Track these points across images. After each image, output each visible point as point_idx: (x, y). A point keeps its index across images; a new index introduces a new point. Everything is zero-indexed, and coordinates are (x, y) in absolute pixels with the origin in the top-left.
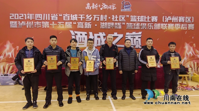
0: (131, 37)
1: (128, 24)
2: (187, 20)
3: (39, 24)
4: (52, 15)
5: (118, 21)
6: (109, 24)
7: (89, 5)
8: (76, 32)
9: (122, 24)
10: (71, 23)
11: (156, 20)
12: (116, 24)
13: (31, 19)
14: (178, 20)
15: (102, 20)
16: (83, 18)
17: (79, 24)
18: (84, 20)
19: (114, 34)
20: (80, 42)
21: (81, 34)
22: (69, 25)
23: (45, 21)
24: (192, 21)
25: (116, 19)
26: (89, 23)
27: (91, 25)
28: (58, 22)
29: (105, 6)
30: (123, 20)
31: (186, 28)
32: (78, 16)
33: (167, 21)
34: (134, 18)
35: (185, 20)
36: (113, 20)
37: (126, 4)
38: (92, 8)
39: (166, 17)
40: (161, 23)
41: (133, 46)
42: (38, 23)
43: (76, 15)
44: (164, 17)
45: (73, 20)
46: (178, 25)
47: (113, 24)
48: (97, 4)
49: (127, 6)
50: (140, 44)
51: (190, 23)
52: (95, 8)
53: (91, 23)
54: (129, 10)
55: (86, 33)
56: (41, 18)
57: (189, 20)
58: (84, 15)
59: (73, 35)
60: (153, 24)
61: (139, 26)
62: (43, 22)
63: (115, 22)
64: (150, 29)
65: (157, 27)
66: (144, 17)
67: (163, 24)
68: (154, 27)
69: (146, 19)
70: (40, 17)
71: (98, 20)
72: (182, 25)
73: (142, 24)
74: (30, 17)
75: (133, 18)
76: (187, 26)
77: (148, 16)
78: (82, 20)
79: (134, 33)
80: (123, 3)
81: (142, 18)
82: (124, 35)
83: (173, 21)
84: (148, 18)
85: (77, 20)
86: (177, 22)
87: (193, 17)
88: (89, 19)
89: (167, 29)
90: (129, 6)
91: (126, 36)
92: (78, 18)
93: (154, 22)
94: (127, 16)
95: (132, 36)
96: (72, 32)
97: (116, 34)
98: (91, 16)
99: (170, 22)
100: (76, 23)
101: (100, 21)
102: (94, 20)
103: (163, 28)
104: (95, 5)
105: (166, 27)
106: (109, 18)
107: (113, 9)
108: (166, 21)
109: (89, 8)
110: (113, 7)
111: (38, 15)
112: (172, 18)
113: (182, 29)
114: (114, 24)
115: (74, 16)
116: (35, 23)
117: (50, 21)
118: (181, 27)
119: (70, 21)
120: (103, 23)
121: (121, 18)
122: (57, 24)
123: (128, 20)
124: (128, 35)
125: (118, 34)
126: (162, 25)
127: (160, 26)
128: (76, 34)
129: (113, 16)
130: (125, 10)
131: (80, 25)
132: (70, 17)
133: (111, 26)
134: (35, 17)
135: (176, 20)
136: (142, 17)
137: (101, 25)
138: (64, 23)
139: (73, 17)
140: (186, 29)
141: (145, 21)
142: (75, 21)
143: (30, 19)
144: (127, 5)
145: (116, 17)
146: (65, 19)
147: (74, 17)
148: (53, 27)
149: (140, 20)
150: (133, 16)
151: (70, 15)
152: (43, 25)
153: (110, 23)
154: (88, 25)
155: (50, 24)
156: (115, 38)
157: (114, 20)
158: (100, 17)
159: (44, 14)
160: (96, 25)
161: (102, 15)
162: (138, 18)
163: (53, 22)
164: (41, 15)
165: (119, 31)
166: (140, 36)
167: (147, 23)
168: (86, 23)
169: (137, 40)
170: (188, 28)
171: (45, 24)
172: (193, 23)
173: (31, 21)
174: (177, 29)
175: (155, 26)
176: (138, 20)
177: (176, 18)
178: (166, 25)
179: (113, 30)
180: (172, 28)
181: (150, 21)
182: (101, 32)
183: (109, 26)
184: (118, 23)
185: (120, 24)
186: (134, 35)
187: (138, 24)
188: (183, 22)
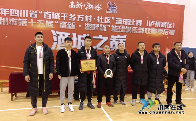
0: (116, 41)
1: (114, 26)
2: (169, 25)
3: (15, 21)
4: (31, 11)
5: (103, 22)
6: (94, 26)
7: (73, 4)
8: (58, 33)
9: (107, 26)
10: (53, 22)
11: (141, 24)
12: (101, 25)
13: (5, 15)
14: (161, 25)
15: (86, 21)
16: (66, 18)
17: (61, 24)
18: (67, 20)
19: (98, 36)
20: (62, 44)
21: (64, 35)
22: (50, 24)
23: (22, 17)
24: (173, 27)
25: (101, 20)
26: (72, 23)
27: (74, 25)
28: (38, 21)
29: (90, 6)
30: (108, 22)
31: (168, 33)
32: (61, 15)
33: (151, 26)
34: (120, 21)
35: (167, 26)
37: (111, 5)
38: (76, 7)
39: (150, 21)
40: (145, 28)
42: (13, 20)
43: (58, 14)
44: (148, 21)
45: (55, 19)
46: (160, 30)
47: (97, 25)
48: (81, 3)
49: (113, 8)
51: (171, 29)
52: (80, 7)
53: (74, 23)
54: (114, 12)
55: (69, 34)
56: (18, 14)
57: (170, 25)
58: (67, 14)
59: (54, 36)
60: (137, 28)
61: (124, 29)
62: (19, 19)
63: (100, 24)
64: (135, 32)
65: (141, 31)
66: (129, 21)
68: (138, 31)
69: (131, 23)
70: (16, 13)
71: (82, 20)
72: (164, 30)
73: (127, 27)
74: (3, 12)
76: (168, 31)
77: (133, 20)
78: (64, 19)
79: (119, 36)
80: (109, 4)
81: (127, 21)
82: (109, 38)
83: (156, 26)
84: (133, 21)
85: (59, 19)
87: (174, 23)
88: (73, 19)
89: (150, 33)
90: (114, 8)
91: (111, 39)
92: (60, 17)
93: (139, 26)
94: (112, 18)
95: (117, 39)
96: (53, 32)
97: (100, 37)
98: (75, 16)
99: (153, 26)
100: (58, 23)
101: (84, 22)
102: (78, 20)
103: (147, 32)
104: (79, 3)
105: (149, 31)
106: (94, 19)
107: (99, 9)
108: (149, 26)
109: (73, 7)
110: (98, 8)
111: (14, 10)
112: (155, 22)
113: (164, 34)
114: (99, 26)
115: (55, 14)
116: (9, 19)
117: (29, 19)
118: (163, 32)
119: (52, 19)
120: (88, 24)
121: (107, 20)
122: (37, 23)
123: (113, 22)
124: (112, 38)
125: (102, 36)
126: (146, 29)
127: (144, 31)
128: (58, 35)
129: (98, 17)
130: (111, 11)
131: (63, 25)
132: (52, 16)
133: (96, 27)
134: (10, 12)
135: (159, 25)
136: (127, 20)
137: (85, 26)
138: (44, 21)
139: (55, 16)
141: (130, 24)
142: (57, 20)
143: (3, 14)
144: (113, 7)
145: (102, 19)
146: (46, 17)
147: (57, 16)
148: (32, 26)
150: (118, 19)
151: (52, 13)
152: (20, 23)
153: (95, 24)
154: (72, 26)
155: (29, 22)
156: (100, 40)
157: (99, 21)
158: (84, 17)
159: (21, 10)
160: (80, 26)
161: (86, 15)
162: (124, 21)
163: (32, 20)
164: (18, 11)
165: (104, 34)
166: (125, 40)
167: (132, 26)
168: (70, 23)
170: (169, 34)
171: (22, 21)
172: (173, 29)
173: (5, 17)
174: (160, 34)
175: (139, 30)
176: (124, 23)
177: (159, 23)
178: (149, 29)
179: (98, 32)
180: (155, 33)
181: (135, 25)
182: (85, 34)
183: (94, 28)
184: (103, 25)
185: (106, 26)
186: (119, 38)
187: (123, 26)
188: (165, 27)
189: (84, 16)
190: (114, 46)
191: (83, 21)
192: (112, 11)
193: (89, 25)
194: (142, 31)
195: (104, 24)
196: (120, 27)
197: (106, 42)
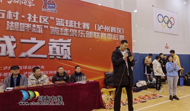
0: (57, 45)
1: (53, 28)
2: (118, 31)
5: (37, 22)
6: (22, 25)
9: (43, 27)
11: (88, 28)
12: (34, 26)
14: (110, 30)
15: (10, 18)
19: (30, 39)
24: (122, 32)
25: (35, 19)
30: (45, 22)
31: (118, 38)
33: (100, 30)
34: (61, 22)
35: (116, 31)
36: (29, 21)
37: (49, 2)
39: (98, 25)
40: (93, 32)
41: (60, 56)
44: (96, 25)
46: (110, 34)
47: (28, 26)
49: (51, 6)
50: (69, 54)
51: (120, 34)
54: (54, 10)
57: (120, 31)
60: (84, 31)
61: (68, 32)
64: (82, 36)
65: (89, 35)
66: (74, 23)
67: (96, 33)
68: (85, 35)
69: (77, 25)
72: (114, 35)
73: (71, 30)
75: (59, 21)
76: (118, 37)
77: (79, 22)
79: (61, 40)
81: (71, 23)
82: (47, 42)
83: (105, 31)
84: (79, 24)
86: (109, 31)
87: (123, 29)
89: (99, 38)
90: (53, 6)
91: (50, 44)
93: (86, 30)
94: (51, 18)
95: (59, 44)
97: (33, 40)
99: (103, 31)
101: (6, 19)
103: (96, 37)
105: (98, 35)
106: (23, 16)
107: (30, 5)
108: (98, 30)
110: (30, 3)
112: (104, 27)
113: (114, 39)
114: (31, 26)
118: (113, 37)
120: (12, 22)
121: (42, 20)
123: (53, 23)
124: (52, 42)
125: (36, 40)
127: (92, 35)
129: (30, 15)
133: (26, 28)
135: (108, 30)
136: (71, 21)
137: (8, 25)
140: (118, 40)
141: (75, 27)
144: (51, 4)
145: (35, 17)
149: (68, 25)
150: (59, 19)
153: (24, 24)
156: (33, 45)
157: (31, 20)
158: (6, 13)
161: (10, 11)
162: (67, 23)
165: (39, 37)
166: (69, 44)
167: (78, 29)
169: (64, 50)
172: (123, 35)
174: (110, 39)
175: (87, 33)
177: (108, 27)
178: (98, 33)
179: (29, 34)
180: (105, 38)
181: (81, 28)
182: (7, 35)
183: (22, 28)
184: (38, 26)
185: (41, 27)
186: (61, 43)
187: (66, 29)
188: (115, 32)
189: (5, 11)
190: (54, 52)
191: (3, 19)
192: (50, 10)
193: (14, 24)
194: (91, 36)
195: (39, 24)
196: (61, 29)
197: (42, 47)
